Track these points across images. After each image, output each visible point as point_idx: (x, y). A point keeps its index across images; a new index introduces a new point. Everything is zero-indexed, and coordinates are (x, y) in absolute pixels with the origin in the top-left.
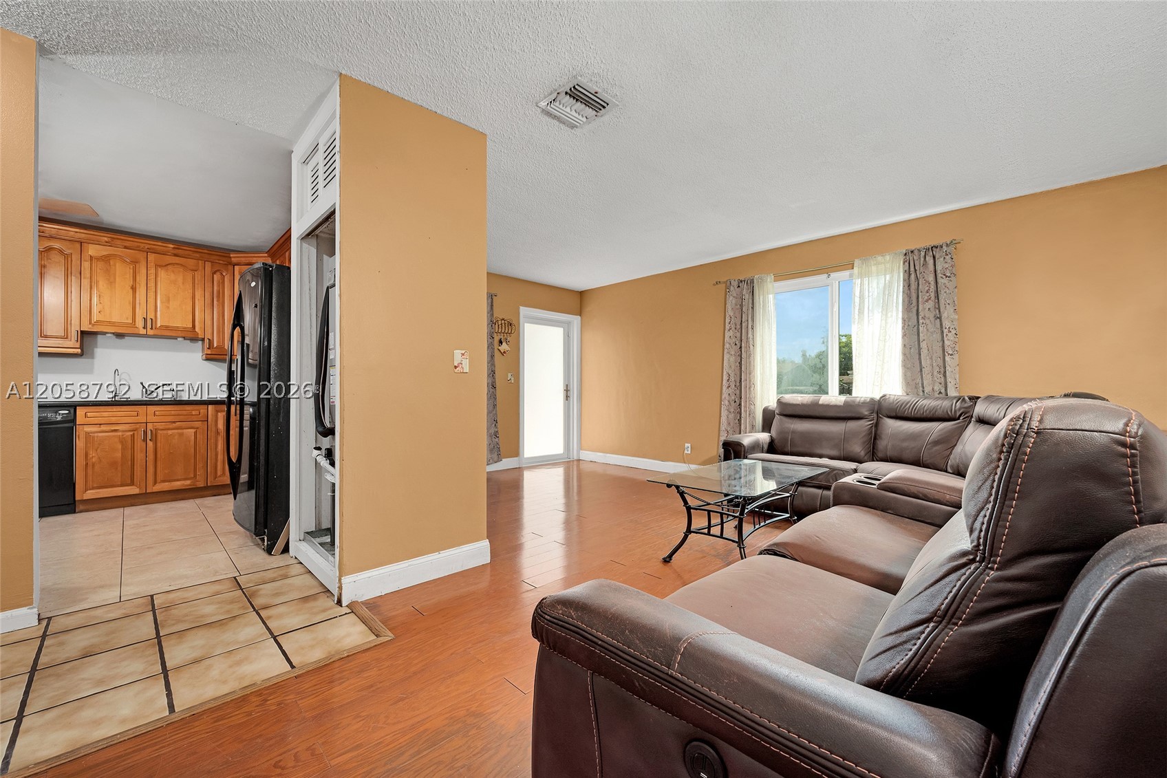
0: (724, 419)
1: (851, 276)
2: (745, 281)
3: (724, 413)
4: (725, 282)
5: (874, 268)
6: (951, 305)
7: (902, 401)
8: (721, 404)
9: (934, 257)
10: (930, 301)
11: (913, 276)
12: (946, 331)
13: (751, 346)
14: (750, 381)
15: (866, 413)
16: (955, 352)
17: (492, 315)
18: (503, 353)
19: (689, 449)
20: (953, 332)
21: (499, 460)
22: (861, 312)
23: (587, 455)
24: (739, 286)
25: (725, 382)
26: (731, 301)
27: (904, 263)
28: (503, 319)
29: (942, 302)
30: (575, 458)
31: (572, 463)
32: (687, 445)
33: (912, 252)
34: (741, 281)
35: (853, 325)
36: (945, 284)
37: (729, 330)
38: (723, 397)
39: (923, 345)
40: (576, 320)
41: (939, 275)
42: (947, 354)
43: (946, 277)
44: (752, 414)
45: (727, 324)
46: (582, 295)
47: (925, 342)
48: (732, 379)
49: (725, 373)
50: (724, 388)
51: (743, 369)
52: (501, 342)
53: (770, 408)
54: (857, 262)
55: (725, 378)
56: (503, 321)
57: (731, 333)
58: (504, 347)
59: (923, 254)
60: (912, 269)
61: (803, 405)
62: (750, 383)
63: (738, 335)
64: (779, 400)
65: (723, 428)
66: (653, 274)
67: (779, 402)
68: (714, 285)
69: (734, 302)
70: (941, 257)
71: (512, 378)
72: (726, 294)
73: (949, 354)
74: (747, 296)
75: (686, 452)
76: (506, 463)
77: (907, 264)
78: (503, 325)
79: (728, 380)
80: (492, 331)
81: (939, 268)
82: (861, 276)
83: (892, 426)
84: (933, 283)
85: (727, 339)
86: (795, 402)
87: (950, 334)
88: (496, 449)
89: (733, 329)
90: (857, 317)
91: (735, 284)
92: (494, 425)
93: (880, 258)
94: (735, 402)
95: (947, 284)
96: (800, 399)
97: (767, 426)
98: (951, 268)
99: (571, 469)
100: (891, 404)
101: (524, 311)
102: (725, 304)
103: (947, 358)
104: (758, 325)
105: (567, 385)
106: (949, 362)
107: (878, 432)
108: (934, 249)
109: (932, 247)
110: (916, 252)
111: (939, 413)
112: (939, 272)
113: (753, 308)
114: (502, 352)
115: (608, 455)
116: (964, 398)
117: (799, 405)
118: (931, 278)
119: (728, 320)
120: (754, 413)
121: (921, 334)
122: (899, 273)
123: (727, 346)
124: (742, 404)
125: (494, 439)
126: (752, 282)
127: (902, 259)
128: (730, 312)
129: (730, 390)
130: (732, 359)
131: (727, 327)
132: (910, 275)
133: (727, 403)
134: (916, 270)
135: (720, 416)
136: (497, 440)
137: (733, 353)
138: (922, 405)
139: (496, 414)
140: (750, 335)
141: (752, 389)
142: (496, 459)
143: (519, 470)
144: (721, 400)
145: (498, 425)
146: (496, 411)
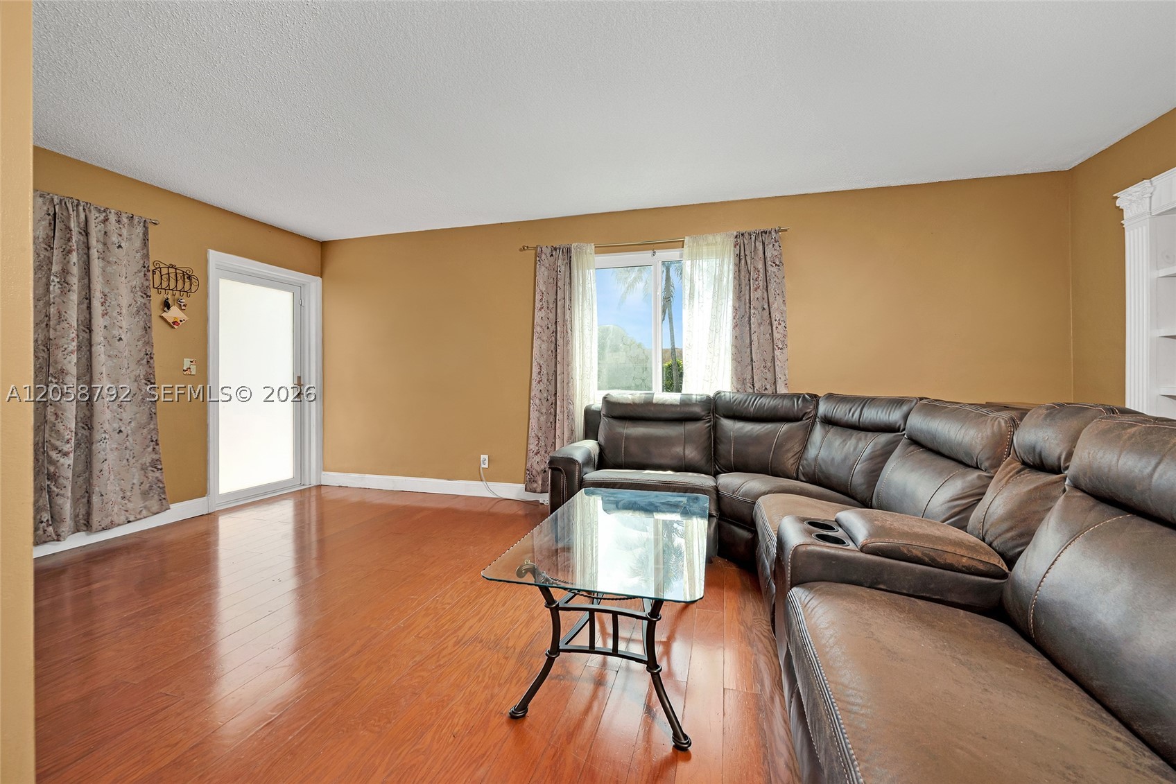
0: (533, 422)
1: (681, 256)
2: (559, 249)
3: (534, 415)
4: (535, 248)
5: (705, 249)
6: (781, 296)
7: (739, 399)
8: (530, 403)
9: (763, 244)
10: (759, 290)
11: (743, 261)
12: (775, 324)
13: (569, 331)
14: (568, 374)
15: (703, 413)
16: (785, 346)
17: (146, 256)
18: (173, 325)
19: (487, 462)
20: (783, 324)
21: (163, 508)
22: (692, 296)
23: (333, 479)
24: (552, 255)
25: (534, 375)
26: (543, 274)
27: (735, 246)
28: (172, 267)
29: (771, 291)
30: (314, 483)
31: (307, 494)
32: (483, 457)
33: (743, 235)
34: (555, 249)
35: (684, 310)
36: (774, 272)
37: (540, 310)
38: (533, 394)
39: (754, 337)
40: (314, 284)
41: (769, 263)
42: (777, 348)
43: (776, 265)
44: (570, 416)
45: (537, 302)
46: (324, 247)
47: (756, 334)
48: (544, 371)
49: (535, 364)
50: (534, 383)
51: (558, 359)
52: (167, 305)
53: (593, 408)
54: (687, 239)
55: (536, 369)
56: (172, 270)
57: (543, 313)
58: (174, 313)
59: (753, 238)
60: (742, 254)
61: (634, 405)
62: (568, 377)
63: (552, 316)
64: (605, 398)
65: (532, 434)
66: (435, 229)
67: (606, 401)
68: (521, 250)
69: (546, 273)
70: (769, 243)
71: (193, 368)
72: (536, 264)
73: (779, 348)
74: (563, 268)
75: (483, 466)
76: (179, 511)
77: (738, 247)
78: (172, 276)
79: (539, 373)
80: (146, 283)
81: (768, 255)
82: (693, 257)
83: (731, 427)
84: (762, 271)
85: (537, 320)
86: (624, 401)
87: (780, 327)
88: (156, 490)
89: (545, 308)
90: (687, 302)
91: (548, 251)
92: (150, 449)
93: (710, 238)
94: (548, 400)
95: (777, 273)
96: (630, 397)
97: (591, 431)
98: (779, 256)
99: (307, 506)
100: (727, 402)
101: (214, 257)
102: (535, 276)
103: (777, 352)
104: (577, 306)
105: (299, 378)
106: (779, 357)
107: (718, 435)
108: (763, 234)
109: (762, 232)
110: (746, 235)
111: (781, 413)
112: (768, 259)
113: (570, 283)
114: (171, 321)
115: (367, 476)
116: (804, 396)
117: (630, 404)
118: (760, 266)
119: (538, 297)
120: (573, 414)
121: (752, 325)
122: (730, 257)
123: (538, 329)
124: (558, 403)
125: (150, 474)
126: (569, 251)
127: (733, 240)
128: (541, 287)
129: (542, 386)
130: (544, 346)
131: (538, 305)
132: (740, 260)
133: (537, 401)
134: (745, 255)
135: (529, 419)
136: (158, 474)
137: (545, 338)
138: (761, 403)
139: (155, 429)
140: (567, 317)
141: (570, 385)
142: (155, 508)
143: (210, 518)
144: (530, 399)
145: (160, 448)
146: (156, 424)
